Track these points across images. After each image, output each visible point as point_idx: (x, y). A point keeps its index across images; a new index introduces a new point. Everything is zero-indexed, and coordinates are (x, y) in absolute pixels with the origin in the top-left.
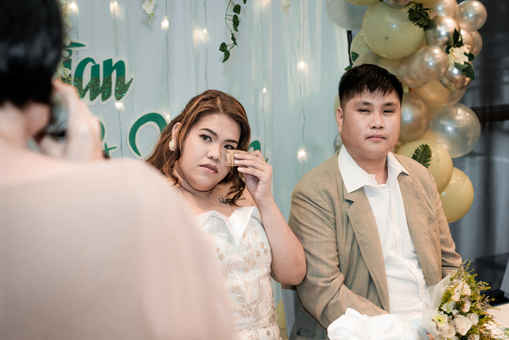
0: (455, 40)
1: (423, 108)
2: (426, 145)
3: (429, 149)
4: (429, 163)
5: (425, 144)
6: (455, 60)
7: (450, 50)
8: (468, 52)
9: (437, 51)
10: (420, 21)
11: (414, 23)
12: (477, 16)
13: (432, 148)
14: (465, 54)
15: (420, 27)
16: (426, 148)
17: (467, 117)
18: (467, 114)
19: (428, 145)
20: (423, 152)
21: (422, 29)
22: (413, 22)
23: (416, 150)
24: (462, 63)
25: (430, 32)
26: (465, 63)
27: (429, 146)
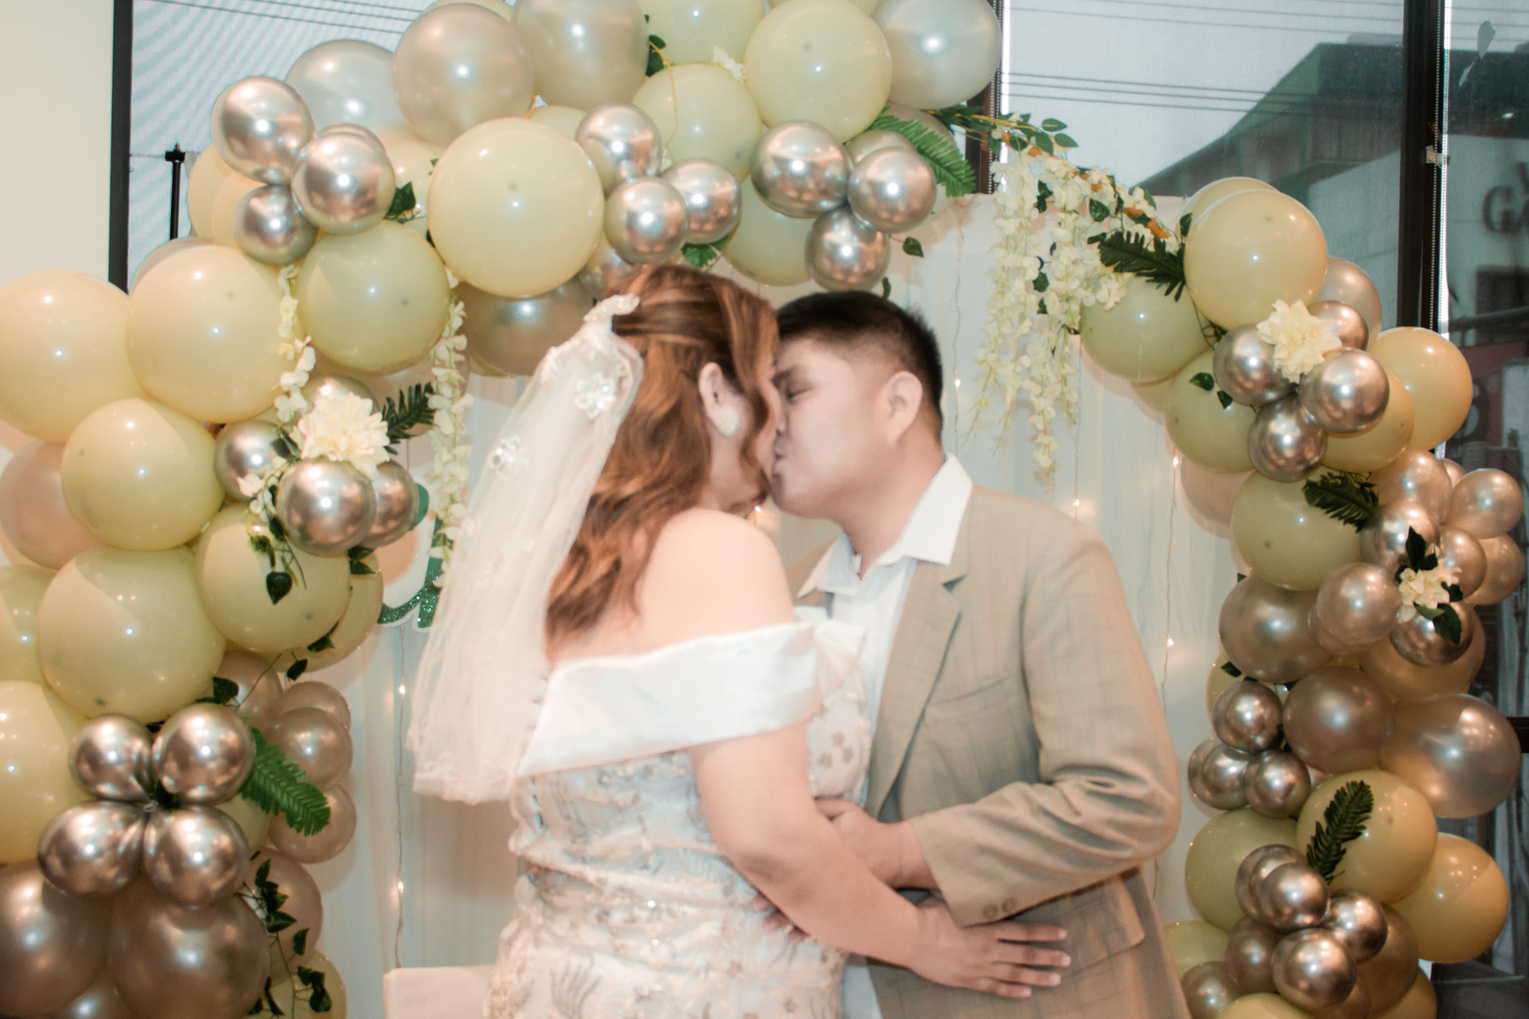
0: (1419, 554)
1: (1368, 703)
2: (1362, 783)
3: (1369, 791)
4: (1364, 823)
5: (1359, 781)
6: (1416, 599)
7: (1403, 576)
8: (1451, 581)
9: (1374, 579)
10: (1341, 509)
11: (1328, 512)
12: (1500, 505)
13: (1374, 790)
14: (1444, 585)
15: (1345, 523)
16: (1359, 790)
17: (1488, 731)
18: (1492, 727)
19: (1366, 783)
20: (1353, 798)
21: (1351, 528)
22: (1325, 511)
23: (1338, 792)
24: (1433, 606)
25: (1368, 533)
26: (1440, 606)
27: (1368, 787)
